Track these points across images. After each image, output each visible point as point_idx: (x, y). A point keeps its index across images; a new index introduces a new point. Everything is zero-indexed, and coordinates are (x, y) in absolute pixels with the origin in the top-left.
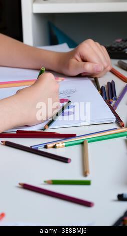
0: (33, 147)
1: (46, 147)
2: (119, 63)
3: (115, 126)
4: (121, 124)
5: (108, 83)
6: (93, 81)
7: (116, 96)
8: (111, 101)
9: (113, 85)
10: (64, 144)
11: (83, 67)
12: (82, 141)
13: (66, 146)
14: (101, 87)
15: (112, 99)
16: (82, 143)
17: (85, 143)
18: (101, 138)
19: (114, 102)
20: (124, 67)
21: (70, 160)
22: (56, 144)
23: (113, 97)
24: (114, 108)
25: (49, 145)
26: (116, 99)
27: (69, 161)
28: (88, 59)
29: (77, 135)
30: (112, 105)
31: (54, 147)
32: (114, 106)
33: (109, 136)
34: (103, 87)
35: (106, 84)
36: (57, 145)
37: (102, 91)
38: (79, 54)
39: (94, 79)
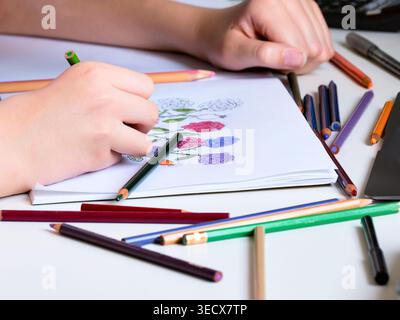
0: (128, 242)
1: (159, 241)
2: (348, 38)
3: (333, 193)
4: (347, 189)
5: (320, 87)
6: (284, 82)
7: (338, 120)
8: (326, 131)
9: (332, 92)
10: (206, 235)
11: (257, 53)
12: (249, 229)
13: (210, 240)
14: (302, 97)
15: (329, 125)
16: (251, 235)
17: (258, 235)
18: (298, 222)
19: (332, 135)
20: (360, 49)
21: (221, 274)
22: (184, 236)
23: (330, 121)
24: (334, 149)
25: (167, 238)
26: (337, 128)
27: (217, 277)
28: (269, 33)
29: (231, 216)
30: (328, 142)
31: (181, 242)
32: (332, 145)
33: (317, 218)
34: (307, 96)
35: (317, 90)
36: (188, 238)
37: (305, 105)
38: (249, 18)
39: (285, 77)
